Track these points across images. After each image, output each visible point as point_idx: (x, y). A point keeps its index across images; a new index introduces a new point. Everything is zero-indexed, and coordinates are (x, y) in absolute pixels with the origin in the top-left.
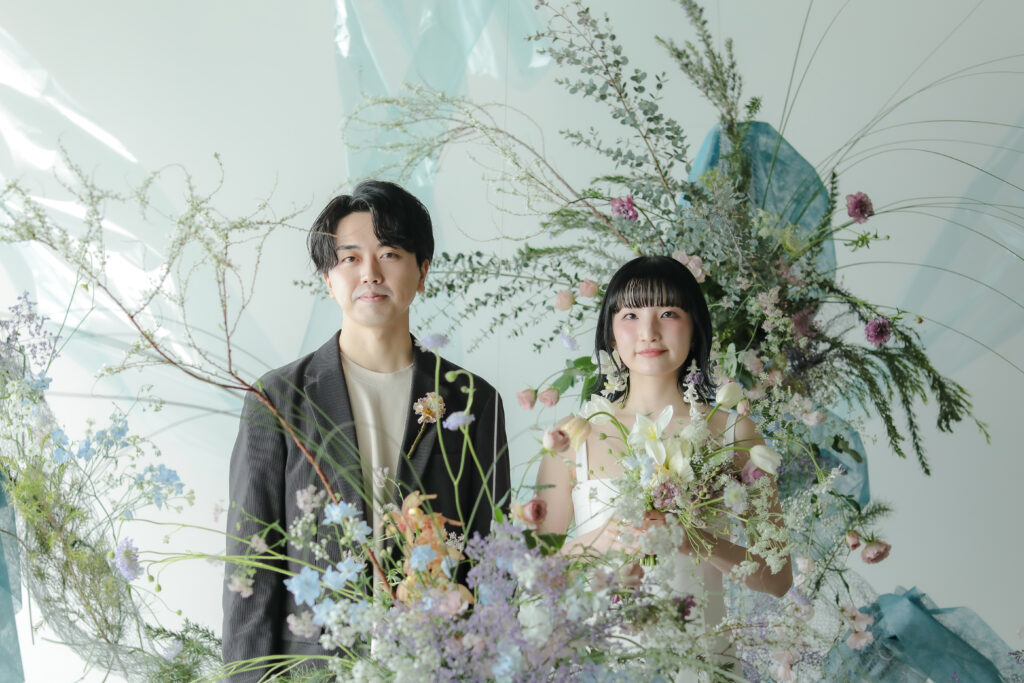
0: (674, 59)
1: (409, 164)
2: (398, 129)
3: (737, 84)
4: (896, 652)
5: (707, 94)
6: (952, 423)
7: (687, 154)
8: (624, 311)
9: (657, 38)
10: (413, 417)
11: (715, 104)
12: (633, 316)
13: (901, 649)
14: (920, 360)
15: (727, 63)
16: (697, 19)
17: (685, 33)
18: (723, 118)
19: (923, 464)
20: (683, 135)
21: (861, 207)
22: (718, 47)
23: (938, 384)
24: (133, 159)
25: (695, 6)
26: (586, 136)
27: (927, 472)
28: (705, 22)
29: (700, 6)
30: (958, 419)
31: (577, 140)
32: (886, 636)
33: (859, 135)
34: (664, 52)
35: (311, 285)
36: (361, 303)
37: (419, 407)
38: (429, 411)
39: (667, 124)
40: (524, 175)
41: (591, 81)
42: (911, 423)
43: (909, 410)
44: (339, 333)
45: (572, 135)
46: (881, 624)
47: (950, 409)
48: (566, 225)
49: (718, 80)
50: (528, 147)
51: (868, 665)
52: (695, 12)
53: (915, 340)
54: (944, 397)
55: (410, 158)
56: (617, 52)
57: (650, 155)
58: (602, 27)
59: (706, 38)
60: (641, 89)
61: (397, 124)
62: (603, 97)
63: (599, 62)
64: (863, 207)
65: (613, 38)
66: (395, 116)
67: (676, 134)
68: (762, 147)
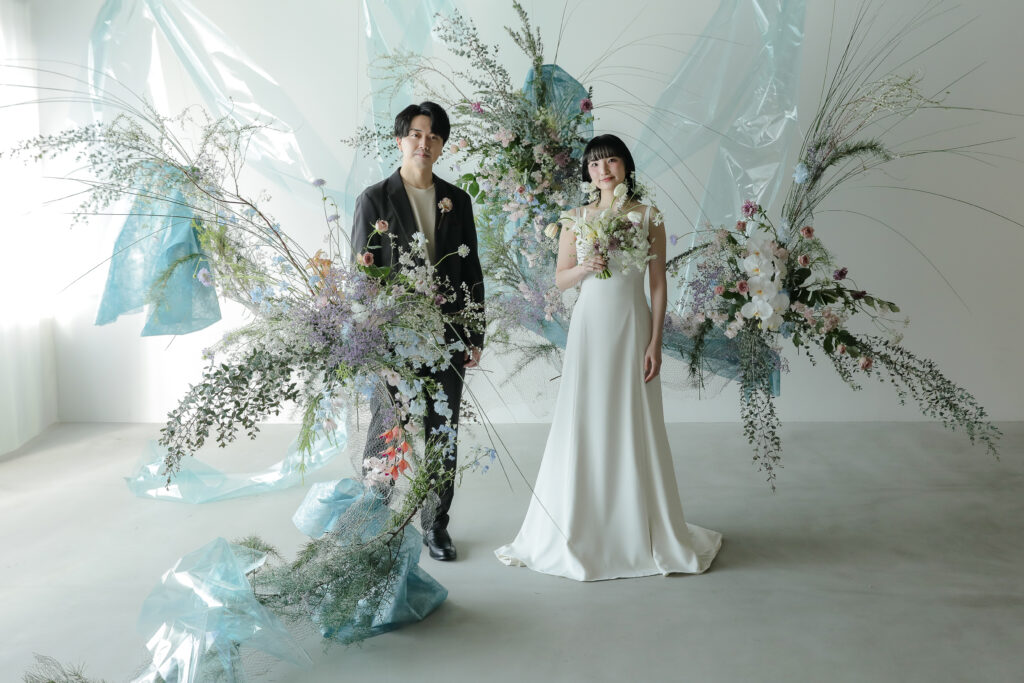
0: (511, 37)
1: (398, 85)
2: (390, 70)
3: (541, 49)
5: (527, 53)
8: (591, 163)
9: (504, 27)
10: (438, 210)
11: (531, 57)
12: (596, 165)
15: (536, 38)
16: (524, 18)
17: (518, 26)
18: (534, 63)
20: (507, 73)
22: (533, 31)
24: (276, 83)
26: (465, 74)
28: (527, 19)
31: (461, 76)
33: (593, 67)
34: (507, 34)
35: (348, 142)
36: (417, 157)
37: (441, 205)
38: (445, 207)
39: (498, 68)
41: (462, 49)
44: (400, 168)
45: (459, 74)
48: (464, 113)
49: (533, 45)
50: (446, 77)
52: (523, 14)
56: (474, 36)
57: (493, 82)
58: (469, 25)
59: (528, 27)
60: (487, 53)
61: (390, 67)
62: (469, 56)
63: (467, 41)
64: (588, 106)
65: (474, 29)
66: (389, 64)
67: (503, 73)
68: (555, 75)
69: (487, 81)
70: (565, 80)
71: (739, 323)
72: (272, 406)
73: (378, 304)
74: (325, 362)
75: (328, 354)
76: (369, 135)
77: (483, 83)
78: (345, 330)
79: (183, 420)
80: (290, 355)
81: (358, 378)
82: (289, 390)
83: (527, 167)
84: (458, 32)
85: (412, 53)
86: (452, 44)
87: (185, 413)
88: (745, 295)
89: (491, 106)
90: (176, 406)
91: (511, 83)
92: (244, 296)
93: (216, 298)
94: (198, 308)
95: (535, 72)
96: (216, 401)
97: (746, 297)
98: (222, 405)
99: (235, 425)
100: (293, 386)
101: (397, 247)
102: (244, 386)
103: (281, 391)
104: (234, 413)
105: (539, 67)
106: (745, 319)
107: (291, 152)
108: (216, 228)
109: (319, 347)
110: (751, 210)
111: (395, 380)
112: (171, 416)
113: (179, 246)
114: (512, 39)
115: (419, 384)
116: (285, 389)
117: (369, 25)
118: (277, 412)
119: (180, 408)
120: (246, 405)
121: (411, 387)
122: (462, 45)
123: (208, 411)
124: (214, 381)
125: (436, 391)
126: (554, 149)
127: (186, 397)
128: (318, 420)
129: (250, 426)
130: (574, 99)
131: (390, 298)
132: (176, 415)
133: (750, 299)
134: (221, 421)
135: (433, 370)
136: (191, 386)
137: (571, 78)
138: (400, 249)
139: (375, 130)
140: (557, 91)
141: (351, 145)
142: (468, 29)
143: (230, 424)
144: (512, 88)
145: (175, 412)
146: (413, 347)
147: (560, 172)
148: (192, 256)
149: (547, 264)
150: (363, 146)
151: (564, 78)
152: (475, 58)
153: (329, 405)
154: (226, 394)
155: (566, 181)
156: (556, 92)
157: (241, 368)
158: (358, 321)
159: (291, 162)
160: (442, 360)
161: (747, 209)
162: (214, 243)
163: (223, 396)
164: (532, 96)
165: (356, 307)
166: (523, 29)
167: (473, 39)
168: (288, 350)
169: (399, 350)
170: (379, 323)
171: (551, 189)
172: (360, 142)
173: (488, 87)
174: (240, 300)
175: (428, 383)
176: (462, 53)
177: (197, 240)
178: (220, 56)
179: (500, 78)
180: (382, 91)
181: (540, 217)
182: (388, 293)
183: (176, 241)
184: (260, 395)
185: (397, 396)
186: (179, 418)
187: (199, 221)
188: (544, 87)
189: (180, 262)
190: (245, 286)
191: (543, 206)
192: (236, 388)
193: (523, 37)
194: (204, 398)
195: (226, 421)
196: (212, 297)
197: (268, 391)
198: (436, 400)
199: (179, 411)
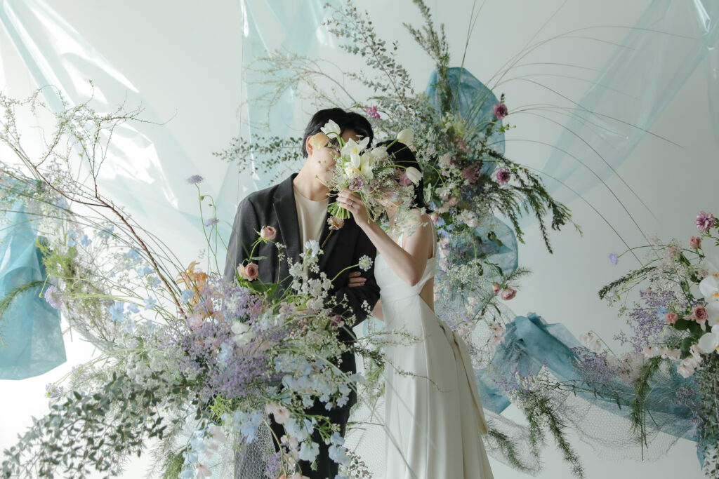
0: (412, 35)
1: (278, 91)
2: (270, 73)
3: (446, 48)
4: (523, 348)
5: (429, 53)
6: (560, 226)
7: (411, 84)
9: (404, 24)
11: (433, 58)
13: (525, 345)
14: (542, 192)
15: (440, 37)
16: (426, 14)
17: (419, 23)
18: (437, 65)
19: (549, 247)
20: (407, 74)
21: (500, 111)
22: (437, 29)
23: (553, 205)
25: (426, 7)
26: (358, 75)
27: (551, 251)
28: (430, 16)
29: (428, 7)
30: (563, 224)
31: (354, 77)
32: (518, 339)
34: (407, 31)
35: (221, 155)
37: (330, 221)
38: (335, 223)
39: (397, 68)
40: (319, 95)
41: (355, 45)
42: (542, 226)
43: (540, 219)
45: (351, 75)
46: (515, 333)
47: (559, 219)
49: (435, 44)
50: (335, 81)
51: (510, 354)
52: (425, 10)
53: (540, 182)
54: (556, 212)
55: (278, 88)
56: (369, 30)
57: (391, 85)
58: (364, 17)
59: (430, 24)
60: (384, 50)
61: (271, 71)
62: (364, 54)
63: (361, 36)
64: (502, 111)
65: (370, 23)
66: (269, 67)
67: (403, 73)
68: (462, 81)
69: (384, 83)
70: (474, 87)
71: (696, 359)
72: (134, 444)
73: (264, 323)
74: (197, 396)
75: (202, 385)
76: (246, 147)
77: (379, 85)
78: (223, 357)
79: (23, 460)
80: (156, 383)
81: (238, 414)
82: (154, 426)
83: (430, 182)
84: (351, 25)
85: (296, 56)
86: (343, 40)
87: (26, 452)
88: (702, 323)
89: (388, 112)
90: (15, 442)
91: (412, 85)
92: (95, 333)
93: (61, 334)
94: (38, 348)
95: (439, 76)
96: (65, 438)
97: (703, 327)
98: (72, 443)
99: (87, 467)
100: (159, 421)
101: (286, 258)
102: (99, 418)
103: (145, 428)
104: (86, 453)
105: (443, 71)
106: (702, 356)
107: (152, 171)
108: (65, 250)
109: (192, 373)
110: (707, 223)
111: (283, 418)
112: (7, 453)
113: (19, 271)
114: (412, 37)
115: (310, 425)
116: (149, 426)
117: (246, 23)
118: (139, 453)
119: (20, 444)
120: (102, 443)
121: (302, 427)
122: (355, 40)
123: (54, 448)
124: (63, 413)
125: (331, 433)
126: (461, 161)
127: (28, 433)
128: (188, 466)
129: (106, 469)
130: (483, 108)
131: (279, 316)
132: (14, 453)
133: (709, 329)
134: (69, 461)
135: (328, 407)
136: (34, 419)
137: (480, 83)
138: (290, 260)
139: (251, 141)
140: (465, 99)
141: (223, 158)
142: (363, 22)
143: (81, 466)
144: (412, 92)
145: (13, 449)
146: (305, 378)
147: (468, 189)
148: (35, 284)
149: (453, 298)
150: (237, 160)
151: (471, 84)
152: (370, 56)
153: (203, 447)
154: (77, 430)
155: (476, 198)
156: (463, 99)
157: (97, 397)
158: (240, 344)
159: (150, 181)
160: (338, 393)
161: (702, 222)
162: (60, 267)
163: (73, 432)
164: (436, 103)
165: (237, 327)
166: (424, 28)
167: (369, 33)
168: (154, 377)
169: (287, 381)
170: (263, 347)
171: (458, 209)
172: (234, 155)
173: (384, 90)
174: (90, 338)
175: (322, 423)
176: (356, 51)
177: (40, 263)
178: (72, 57)
179: (399, 79)
180: (260, 99)
181: (446, 241)
182: (276, 312)
183: (16, 265)
184: (119, 430)
185: (284, 439)
186: (17, 457)
187: (44, 242)
188: (449, 94)
189: (20, 290)
190: (97, 320)
191: (450, 227)
192: (90, 421)
193: (425, 35)
194: (50, 432)
195: (77, 461)
196: (55, 334)
197: (129, 425)
198: (331, 444)
199: (18, 449)
